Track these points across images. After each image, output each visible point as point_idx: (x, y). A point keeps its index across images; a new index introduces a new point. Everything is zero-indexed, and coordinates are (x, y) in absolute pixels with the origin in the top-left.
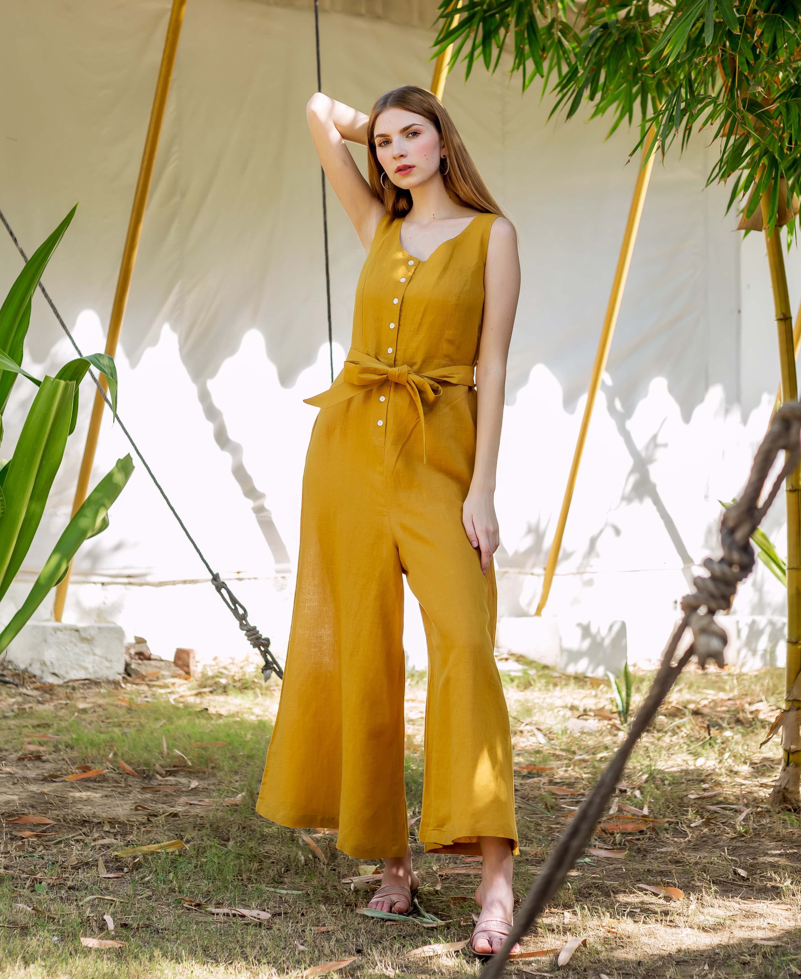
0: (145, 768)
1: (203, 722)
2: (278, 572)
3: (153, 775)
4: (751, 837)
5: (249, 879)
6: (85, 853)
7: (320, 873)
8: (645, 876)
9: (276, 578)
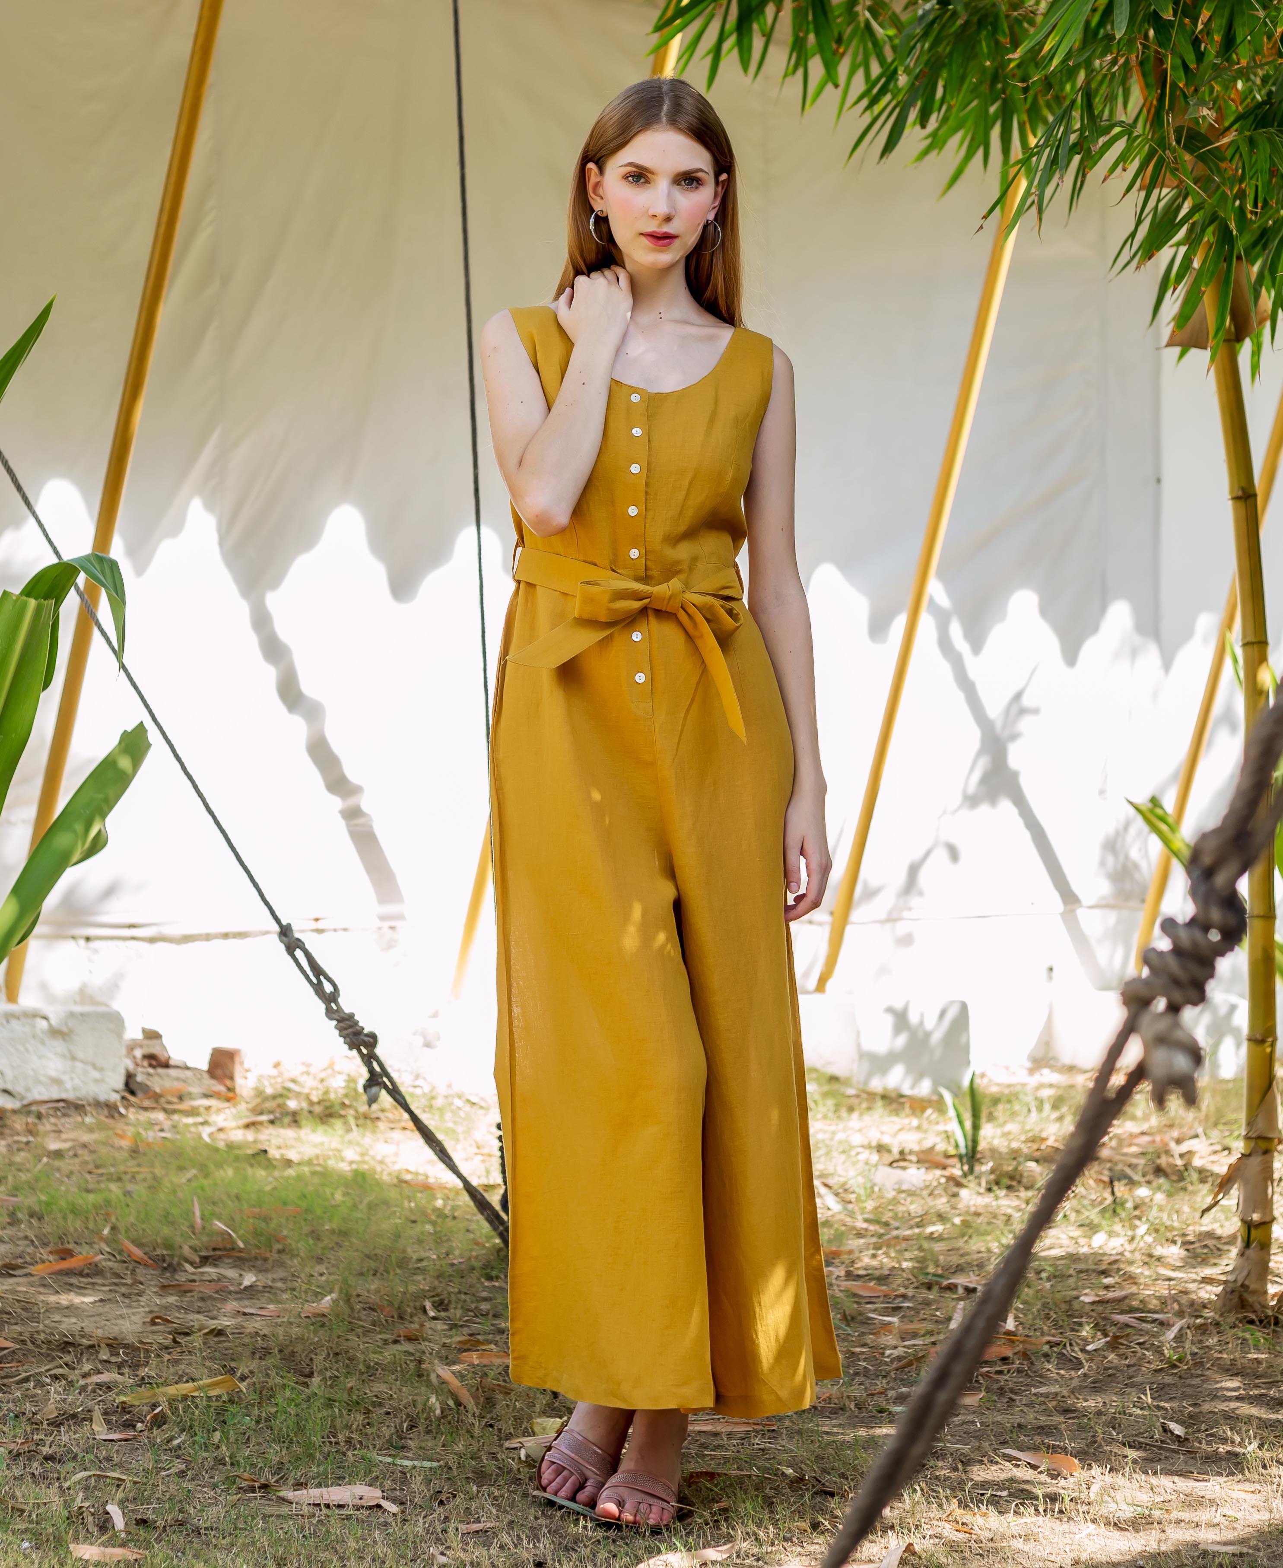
0: (165, 1252)
1: (261, 1173)
2: (382, 918)
3: (179, 1264)
4: (1189, 1369)
5: (349, 1441)
6: (70, 1398)
7: (468, 1431)
8: (1014, 1435)
9: (380, 928)
